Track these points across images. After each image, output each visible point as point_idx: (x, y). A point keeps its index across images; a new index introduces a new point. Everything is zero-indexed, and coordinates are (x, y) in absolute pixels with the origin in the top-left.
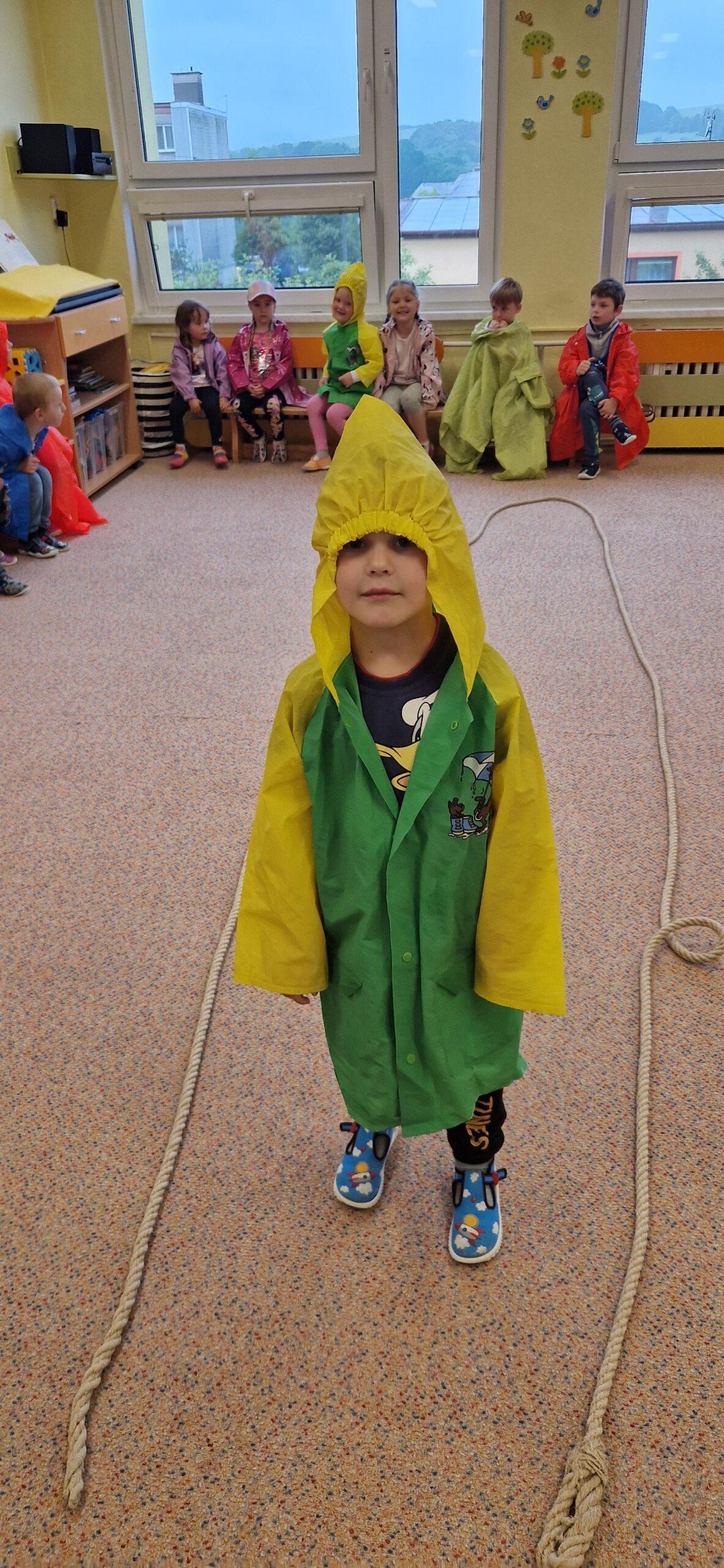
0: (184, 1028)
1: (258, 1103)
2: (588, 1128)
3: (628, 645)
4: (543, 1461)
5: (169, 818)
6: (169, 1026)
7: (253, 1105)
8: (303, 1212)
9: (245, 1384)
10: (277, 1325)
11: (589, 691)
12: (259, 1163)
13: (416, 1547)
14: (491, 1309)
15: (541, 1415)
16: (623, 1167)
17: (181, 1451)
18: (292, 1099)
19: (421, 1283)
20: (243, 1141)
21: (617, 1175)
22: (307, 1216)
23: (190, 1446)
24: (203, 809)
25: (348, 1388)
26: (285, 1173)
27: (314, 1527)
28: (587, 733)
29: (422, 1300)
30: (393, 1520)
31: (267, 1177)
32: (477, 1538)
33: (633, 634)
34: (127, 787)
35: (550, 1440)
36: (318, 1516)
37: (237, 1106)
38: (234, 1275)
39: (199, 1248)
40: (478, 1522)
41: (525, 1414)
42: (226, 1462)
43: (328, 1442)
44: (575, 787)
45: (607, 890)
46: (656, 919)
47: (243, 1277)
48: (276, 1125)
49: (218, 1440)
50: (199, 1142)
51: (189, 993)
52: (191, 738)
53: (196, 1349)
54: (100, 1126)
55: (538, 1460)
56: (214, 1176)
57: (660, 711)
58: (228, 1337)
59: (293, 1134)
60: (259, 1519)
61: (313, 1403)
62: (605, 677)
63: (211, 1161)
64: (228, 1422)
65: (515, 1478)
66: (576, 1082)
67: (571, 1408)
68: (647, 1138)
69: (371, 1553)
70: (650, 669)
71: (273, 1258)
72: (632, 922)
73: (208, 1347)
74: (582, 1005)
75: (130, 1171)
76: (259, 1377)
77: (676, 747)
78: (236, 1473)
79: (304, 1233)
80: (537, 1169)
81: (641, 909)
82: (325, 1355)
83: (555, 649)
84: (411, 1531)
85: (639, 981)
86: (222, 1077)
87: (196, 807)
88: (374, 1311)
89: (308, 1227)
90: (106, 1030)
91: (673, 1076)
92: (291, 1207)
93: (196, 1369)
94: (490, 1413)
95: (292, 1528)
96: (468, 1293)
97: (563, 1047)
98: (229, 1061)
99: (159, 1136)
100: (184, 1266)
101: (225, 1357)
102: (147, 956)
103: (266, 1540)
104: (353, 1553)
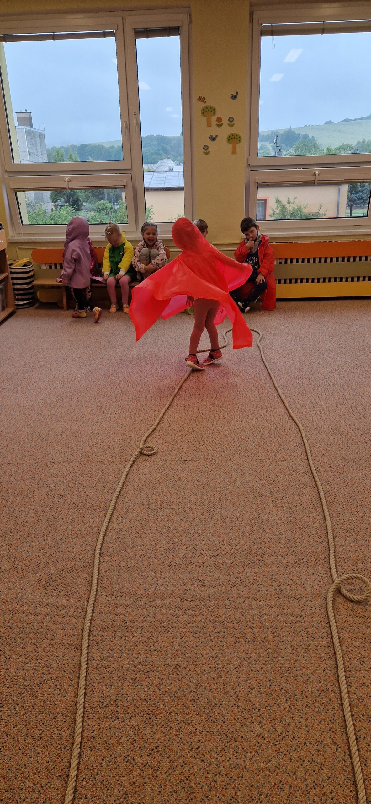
0: (72, 674)
1: (122, 725)
2: (318, 723)
3: (283, 407)
5: (50, 528)
6: (63, 673)
11: (268, 435)
12: (128, 770)
16: (343, 749)
18: (143, 719)
20: (117, 754)
21: (340, 755)
24: (69, 520)
26: (145, 776)
28: (271, 459)
31: (134, 780)
33: (285, 401)
34: (23, 509)
37: (110, 729)
44: (271, 493)
45: (299, 557)
46: (329, 574)
48: (135, 740)
50: (90, 758)
51: (73, 648)
54: (27, 752)
56: (101, 783)
57: (307, 445)
62: (275, 426)
63: (99, 772)
66: (306, 690)
68: (353, 727)
70: (297, 421)
72: (317, 577)
74: (300, 635)
75: (49, 785)
77: (319, 466)
80: (294, 756)
81: (320, 568)
83: (246, 411)
85: (328, 616)
86: (99, 708)
87: (65, 519)
90: (25, 680)
91: (358, 680)
97: (294, 665)
98: (102, 695)
99: (64, 756)
102: (45, 624)
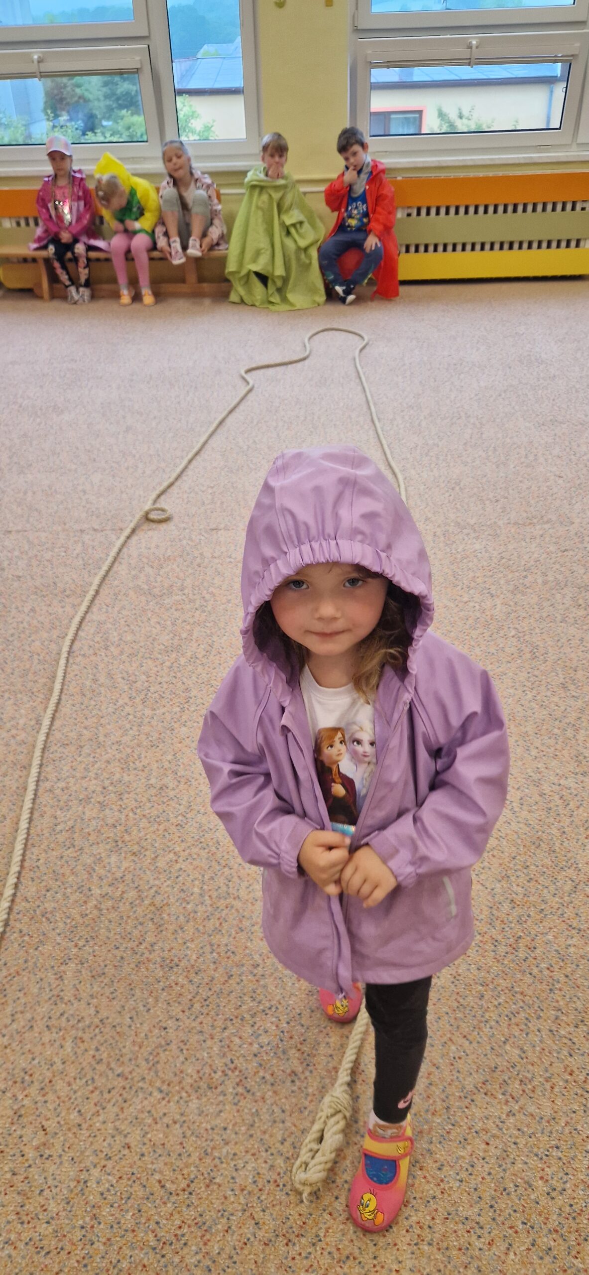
0: (15, 797)
1: (79, 853)
3: (380, 450)
4: (309, 1109)
7: (75, 855)
8: (118, 937)
9: (72, 1080)
10: (97, 1031)
12: (81, 902)
13: (211, 1187)
14: (269, 997)
15: (307, 1074)
17: (21, 1137)
18: (108, 847)
19: (214, 982)
20: (67, 885)
22: (121, 941)
23: (28, 1132)
24: (26, 610)
25: (156, 1072)
26: (103, 907)
27: (130, 1183)
29: (215, 996)
30: (192, 1169)
31: (88, 912)
32: (258, 1174)
33: (384, 442)
35: (316, 1092)
36: (133, 1174)
37: (62, 857)
38: (62, 994)
39: (32, 976)
40: (259, 1161)
41: (296, 1075)
42: (58, 1142)
43: (141, 1116)
47: (68, 995)
48: (94, 869)
49: (51, 1125)
50: (30, 889)
51: (19, 767)
52: (14, 549)
53: (31, 1056)
55: (305, 1108)
56: (43, 916)
58: (57, 1043)
59: (109, 875)
60: (85, 1182)
61: (128, 1086)
63: (40, 904)
64: (59, 1110)
65: (288, 1124)
67: (331, 1065)
69: (176, 1197)
70: (397, 471)
71: (93, 976)
73: (41, 1054)
76: (83, 1072)
78: (66, 1149)
79: (118, 953)
82: (137, 1048)
84: (206, 1176)
86: (47, 835)
87: (20, 609)
88: (176, 1010)
89: (122, 949)
92: (107, 934)
93: (30, 1072)
94: (268, 1077)
95: (112, 1186)
96: (251, 987)
98: (54, 821)
100: (20, 991)
101: (56, 1059)
103: (91, 1198)
104: (161, 1199)
